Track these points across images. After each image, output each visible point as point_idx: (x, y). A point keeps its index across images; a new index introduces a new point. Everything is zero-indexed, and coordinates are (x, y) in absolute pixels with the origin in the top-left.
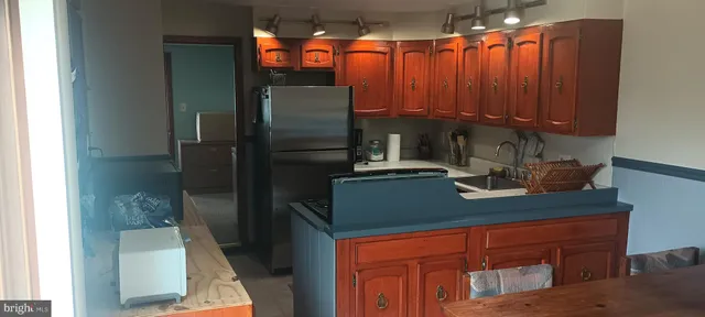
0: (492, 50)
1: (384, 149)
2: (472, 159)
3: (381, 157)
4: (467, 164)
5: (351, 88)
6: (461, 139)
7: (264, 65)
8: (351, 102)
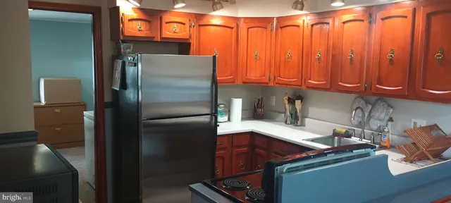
0: (346, 25)
1: (228, 112)
2: (307, 120)
3: (226, 118)
4: (303, 125)
5: (214, 57)
6: (298, 103)
7: (127, 33)
8: (214, 71)
